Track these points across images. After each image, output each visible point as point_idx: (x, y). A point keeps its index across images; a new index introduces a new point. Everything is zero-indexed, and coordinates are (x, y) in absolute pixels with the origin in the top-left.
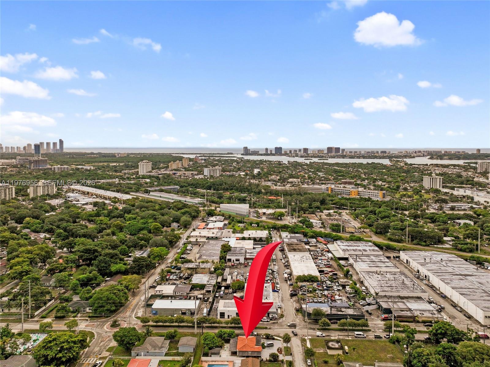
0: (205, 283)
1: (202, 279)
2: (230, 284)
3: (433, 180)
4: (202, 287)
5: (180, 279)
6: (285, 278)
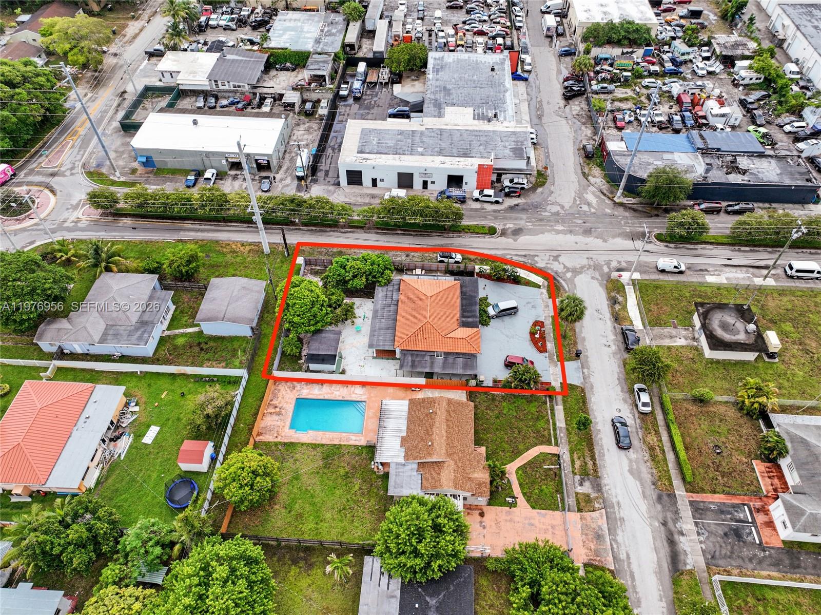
0: (309, 46)
1: (302, 31)
2: (382, 53)
4: (299, 60)
5: (240, 27)
6: (548, 29)
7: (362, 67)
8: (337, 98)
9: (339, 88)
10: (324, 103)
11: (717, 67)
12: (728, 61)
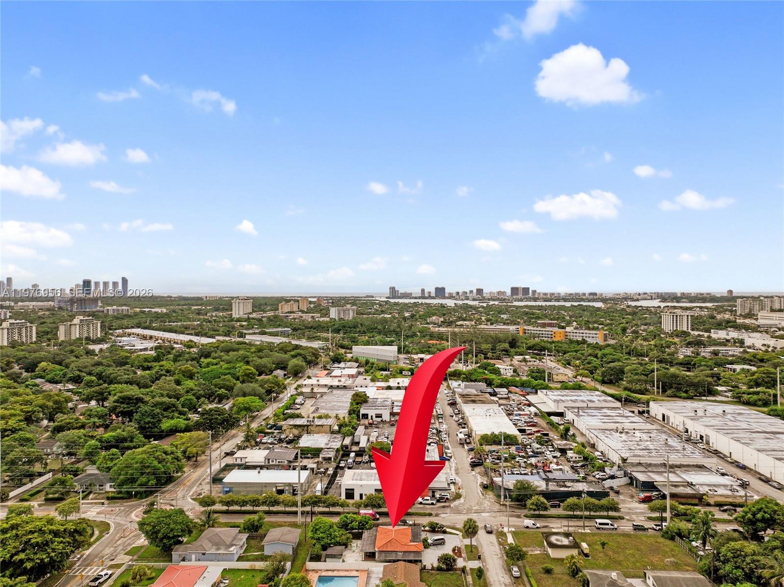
0: (322, 446)
1: (318, 441)
2: (364, 448)
3: (677, 318)
4: (315, 452)
5: (279, 443)
6: (460, 439)
7: (352, 455)
8: (338, 467)
9: (339, 463)
10: (331, 469)
11: (558, 454)
12: (563, 451)
